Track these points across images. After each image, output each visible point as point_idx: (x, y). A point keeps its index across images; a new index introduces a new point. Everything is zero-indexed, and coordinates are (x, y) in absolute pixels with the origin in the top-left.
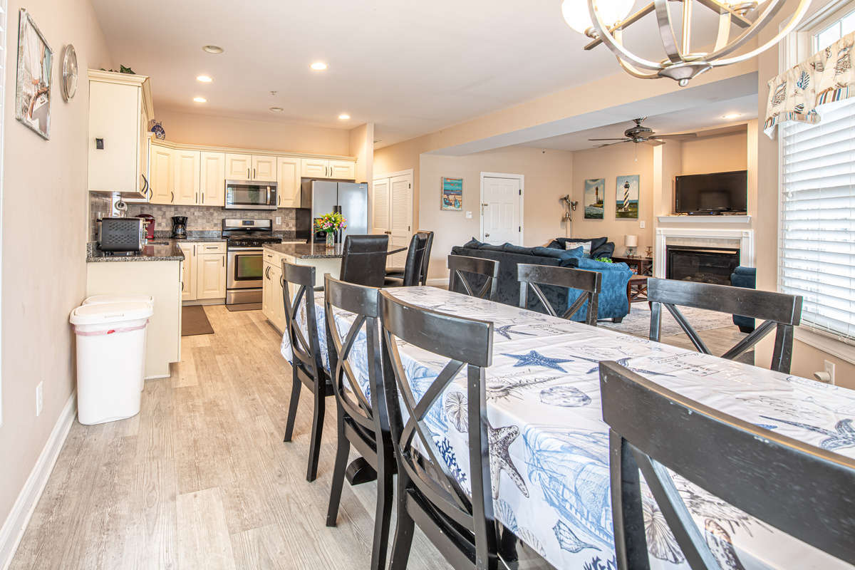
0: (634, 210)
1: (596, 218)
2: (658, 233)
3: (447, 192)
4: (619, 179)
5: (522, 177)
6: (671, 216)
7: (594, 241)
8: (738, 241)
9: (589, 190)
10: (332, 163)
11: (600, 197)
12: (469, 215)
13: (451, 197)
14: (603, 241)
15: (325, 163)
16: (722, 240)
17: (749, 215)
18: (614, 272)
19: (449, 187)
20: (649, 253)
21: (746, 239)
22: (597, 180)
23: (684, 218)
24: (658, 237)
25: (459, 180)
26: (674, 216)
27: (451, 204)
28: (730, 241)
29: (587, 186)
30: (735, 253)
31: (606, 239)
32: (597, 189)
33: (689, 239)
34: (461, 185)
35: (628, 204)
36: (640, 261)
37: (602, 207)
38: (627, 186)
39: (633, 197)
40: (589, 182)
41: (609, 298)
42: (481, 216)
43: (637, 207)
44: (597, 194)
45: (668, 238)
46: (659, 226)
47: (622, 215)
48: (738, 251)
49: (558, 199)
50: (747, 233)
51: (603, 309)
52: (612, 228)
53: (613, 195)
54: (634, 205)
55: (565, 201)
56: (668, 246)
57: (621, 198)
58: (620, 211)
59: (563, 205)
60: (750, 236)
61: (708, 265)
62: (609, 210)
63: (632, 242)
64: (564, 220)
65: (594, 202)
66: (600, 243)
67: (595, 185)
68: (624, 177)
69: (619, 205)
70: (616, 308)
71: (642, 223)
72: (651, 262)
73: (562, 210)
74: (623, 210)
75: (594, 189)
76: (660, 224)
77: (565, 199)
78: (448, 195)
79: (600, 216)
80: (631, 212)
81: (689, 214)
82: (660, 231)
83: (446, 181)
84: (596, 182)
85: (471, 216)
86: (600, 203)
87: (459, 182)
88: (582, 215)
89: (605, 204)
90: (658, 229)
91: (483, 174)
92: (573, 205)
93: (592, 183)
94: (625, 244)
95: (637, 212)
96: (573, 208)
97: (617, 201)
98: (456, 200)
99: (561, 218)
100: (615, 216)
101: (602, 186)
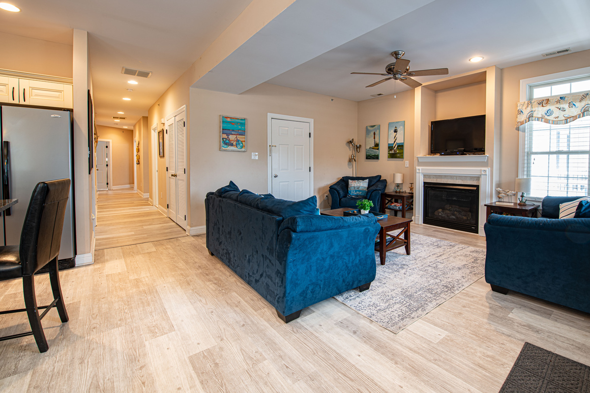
0: (401, 151)
1: (374, 158)
2: (418, 171)
3: (225, 131)
4: (390, 124)
5: (312, 121)
6: (427, 156)
7: (371, 179)
8: (478, 178)
9: (369, 134)
10: (25, 83)
11: (377, 140)
12: (255, 156)
13: (232, 137)
14: (378, 178)
15: (13, 82)
16: (466, 177)
17: (487, 154)
18: (356, 229)
19: (229, 126)
20: (411, 189)
21: (485, 176)
22: (375, 126)
23: (437, 157)
24: (417, 174)
25: (241, 120)
26: (430, 156)
27: (232, 145)
28: (472, 178)
29: (368, 132)
30: (475, 188)
31: (380, 176)
32: (374, 134)
33: (440, 176)
34: (243, 124)
35: (396, 146)
36: (403, 197)
37: (378, 149)
38: (396, 131)
39: (400, 141)
40: (369, 128)
41: (350, 265)
42: (269, 158)
43: (403, 149)
44: (374, 138)
45: (425, 176)
46: (418, 166)
47: (393, 156)
48: (478, 187)
49: (345, 143)
50: (485, 171)
51: (344, 281)
52: (385, 167)
53: (386, 139)
54: (401, 147)
55: (351, 145)
56: (425, 183)
57: (391, 141)
58: (390, 152)
59: (350, 148)
60: (487, 174)
61: (454, 198)
62: (383, 152)
63: (399, 180)
64: (350, 160)
65: (373, 145)
66: (375, 181)
67: (373, 130)
68: (394, 122)
69: (390, 148)
70: (360, 274)
71: (406, 163)
72: (412, 197)
73: (349, 152)
74: (393, 152)
75: (372, 133)
76: (420, 164)
77: (351, 142)
78: (228, 135)
79: (376, 157)
80: (399, 153)
81: (441, 155)
82: (419, 169)
83: (225, 120)
84: (374, 128)
85: (257, 158)
86: (377, 145)
87: (242, 122)
88: (364, 156)
89: (381, 147)
90: (417, 168)
91: (270, 115)
92: (358, 148)
93: (371, 129)
94: (394, 181)
95: (403, 153)
96: (357, 150)
97: (389, 144)
98: (238, 141)
99: (348, 159)
100: (387, 157)
101: (378, 131)
